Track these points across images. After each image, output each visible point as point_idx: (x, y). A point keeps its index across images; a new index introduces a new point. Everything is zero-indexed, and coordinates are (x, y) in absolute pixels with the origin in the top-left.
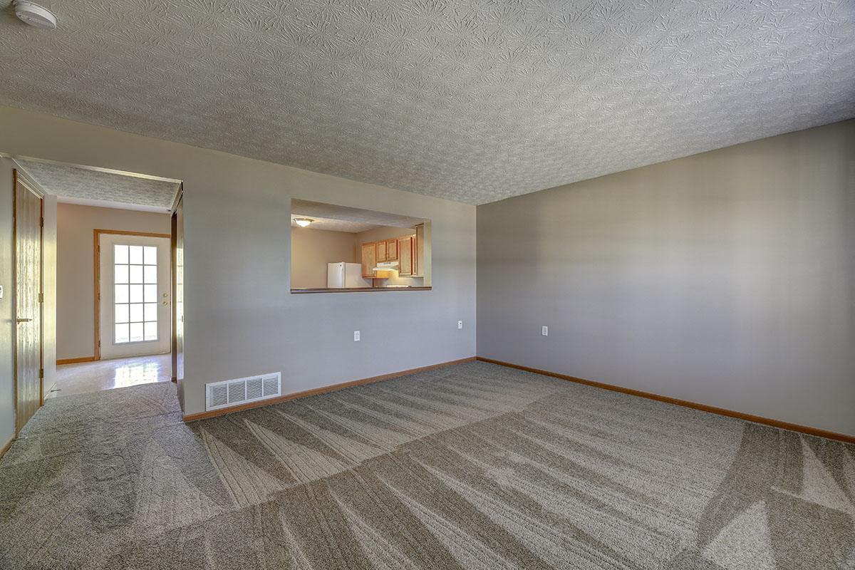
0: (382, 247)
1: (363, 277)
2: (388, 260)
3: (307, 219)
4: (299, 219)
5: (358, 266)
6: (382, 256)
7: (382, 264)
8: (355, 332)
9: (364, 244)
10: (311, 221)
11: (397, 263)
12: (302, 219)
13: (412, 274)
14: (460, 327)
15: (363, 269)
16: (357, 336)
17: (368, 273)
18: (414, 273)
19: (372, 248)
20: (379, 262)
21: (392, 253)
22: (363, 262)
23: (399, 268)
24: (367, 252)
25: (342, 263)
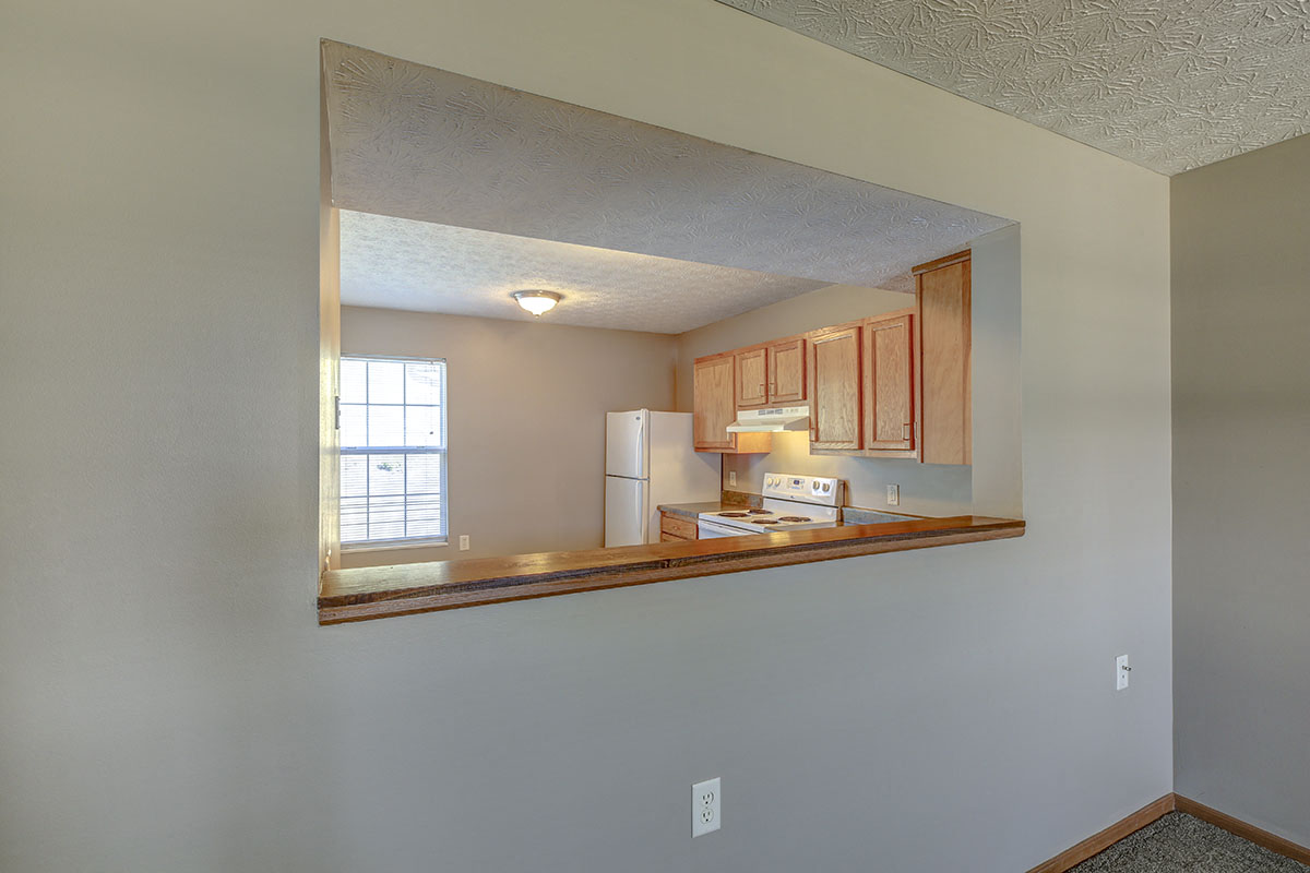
0: (754, 366)
1: (697, 449)
2: (770, 398)
3: (546, 293)
4: (525, 293)
5: (683, 420)
6: (754, 389)
7: (753, 415)
8: (700, 789)
9: (699, 361)
10: (559, 297)
11: (803, 411)
12: (534, 293)
13: (861, 447)
14: (1122, 681)
15: (698, 425)
16: (707, 807)
17: (710, 438)
18: (866, 445)
19: (723, 369)
20: (743, 408)
21: (788, 379)
22: (696, 409)
23: (812, 425)
24: (708, 382)
25: (642, 413)
